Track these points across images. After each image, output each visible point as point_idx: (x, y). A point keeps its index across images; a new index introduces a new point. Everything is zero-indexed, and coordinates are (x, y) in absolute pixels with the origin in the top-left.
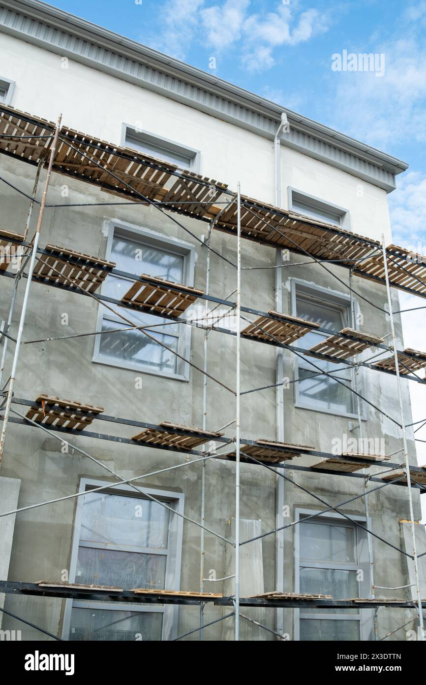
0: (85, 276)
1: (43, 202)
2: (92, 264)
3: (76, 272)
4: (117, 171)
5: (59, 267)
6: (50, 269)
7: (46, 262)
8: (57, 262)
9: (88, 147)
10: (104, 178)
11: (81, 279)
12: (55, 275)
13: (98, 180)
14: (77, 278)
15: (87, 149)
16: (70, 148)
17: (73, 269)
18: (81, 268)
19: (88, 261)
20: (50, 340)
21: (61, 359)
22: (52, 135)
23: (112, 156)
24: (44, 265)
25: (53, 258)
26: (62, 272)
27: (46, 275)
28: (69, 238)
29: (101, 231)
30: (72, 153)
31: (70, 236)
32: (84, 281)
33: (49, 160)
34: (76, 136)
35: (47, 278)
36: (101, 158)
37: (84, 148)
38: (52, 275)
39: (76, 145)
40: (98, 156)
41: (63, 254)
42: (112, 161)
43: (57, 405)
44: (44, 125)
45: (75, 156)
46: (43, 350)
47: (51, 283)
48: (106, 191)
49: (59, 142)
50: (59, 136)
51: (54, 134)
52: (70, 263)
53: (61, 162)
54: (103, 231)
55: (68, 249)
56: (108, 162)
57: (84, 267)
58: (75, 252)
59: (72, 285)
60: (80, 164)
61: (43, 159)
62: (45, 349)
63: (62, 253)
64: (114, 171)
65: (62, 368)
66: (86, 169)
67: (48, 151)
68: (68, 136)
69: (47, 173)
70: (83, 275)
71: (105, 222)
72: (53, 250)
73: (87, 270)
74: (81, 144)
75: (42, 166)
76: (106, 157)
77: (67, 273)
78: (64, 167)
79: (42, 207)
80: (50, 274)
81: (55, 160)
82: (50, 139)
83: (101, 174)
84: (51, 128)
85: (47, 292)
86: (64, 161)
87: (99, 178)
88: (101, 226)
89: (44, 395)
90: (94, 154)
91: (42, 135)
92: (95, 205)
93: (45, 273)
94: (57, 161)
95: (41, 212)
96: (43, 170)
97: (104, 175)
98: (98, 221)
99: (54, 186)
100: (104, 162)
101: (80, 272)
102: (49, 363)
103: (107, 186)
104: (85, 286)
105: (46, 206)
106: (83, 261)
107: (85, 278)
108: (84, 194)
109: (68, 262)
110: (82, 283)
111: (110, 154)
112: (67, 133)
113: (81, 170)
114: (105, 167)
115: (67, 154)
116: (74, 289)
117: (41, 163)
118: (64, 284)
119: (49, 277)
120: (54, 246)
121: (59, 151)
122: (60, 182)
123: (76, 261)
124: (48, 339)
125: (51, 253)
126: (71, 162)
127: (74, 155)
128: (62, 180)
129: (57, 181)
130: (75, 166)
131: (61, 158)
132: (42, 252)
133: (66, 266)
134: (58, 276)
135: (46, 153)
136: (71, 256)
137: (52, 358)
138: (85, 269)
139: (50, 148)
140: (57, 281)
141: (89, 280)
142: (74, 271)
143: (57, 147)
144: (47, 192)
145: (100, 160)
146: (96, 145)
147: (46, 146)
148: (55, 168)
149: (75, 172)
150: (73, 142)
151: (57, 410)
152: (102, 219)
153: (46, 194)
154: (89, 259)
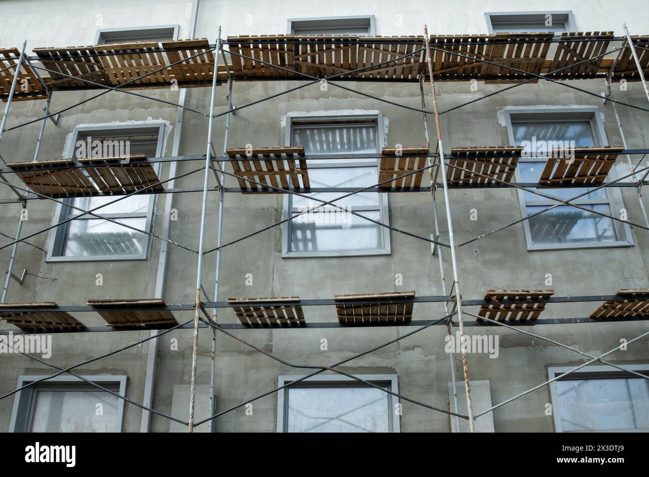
0: (495, 170)
1: (435, 111)
2: (500, 154)
3: (486, 167)
4: (495, 59)
5: (470, 166)
6: (461, 170)
7: (455, 165)
8: (465, 163)
9: (461, 46)
10: (485, 70)
11: (493, 173)
12: (467, 176)
13: (479, 75)
14: (489, 173)
15: (460, 49)
16: (444, 53)
17: (483, 165)
18: (490, 161)
19: (495, 152)
20: (481, 237)
21: (497, 256)
22: (423, 48)
23: (485, 46)
24: (454, 169)
25: (462, 160)
26: (473, 171)
27: (459, 178)
28: (470, 139)
29: (498, 122)
30: (447, 57)
31: (470, 136)
32: (496, 174)
33: (429, 72)
34: (445, 41)
35: (461, 182)
36: (476, 52)
37: (456, 49)
38: (464, 177)
39: (449, 48)
40: (472, 51)
41: (470, 153)
42: (487, 51)
43: (506, 298)
44: (413, 41)
45: (450, 61)
46: (476, 252)
47: (466, 185)
48: (491, 83)
49: (432, 51)
50: (430, 46)
51: (425, 46)
52: (478, 160)
53: (439, 70)
54: (500, 122)
55: (473, 146)
56: (484, 53)
57: (493, 160)
58: (480, 148)
59: (486, 182)
60: (458, 65)
61: (422, 73)
62: (478, 250)
63: (468, 153)
64: (493, 60)
65: (500, 264)
66: (465, 68)
67: (424, 64)
68: (438, 43)
69: (431, 86)
70: (494, 168)
71: (498, 112)
72: (459, 153)
73: (497, 162)
74: (453, 46)
75: (423, 81)
76: (481, 49)
77: (478, 169)
78: (443, 74)
79: (436, 116)
80: (462, 177)
81: (433, 71)
82: (422, 52)
83: (481, 68)
84: (420, 41)
85: (464, 196)
86: (442, 69)
87: (480, 73)
88: (496, 118)
89: (490, 291)
90: (468, 51)
91: (414, 51)
92: (485, 97)
93: (457, 178)
94: (436, 71)
95: (436, 121)
96: (425, 84)
97: (484, 68)
98: (491, 113)
99: (440, 95)
100: (480, 56)
101: (491, 166)
102: (486, 263)
103: (489, 78)
104: (500, 177)
105: (439, 114)
106: (491, 154)
107: (497, 171)
108: (470, 93)
109: (476, 159)
110: (495, 177)
111: (483, 45)
112: (437, 41)
113: (461, 71)
114: (483, 59)
115: (443, 61)
116: (489, 185)
117: (421, 78)
118: (478, 182)
119: (462, 180)
120: (458, 148)
121: (434, 61)
122: (444, 90)
123: (484, 156)
124: (479, 237)
125: (458, 156)
126: (448, 67)
127: (449, 59)
128: (445, 87)
129: (441, 90)
130: (454, 69)
131: (438, 67)
132: (449, 157)
133: (475, 164)
134: (470, 176)
135: (423, 67)
136: (477, 152)
137: (487, 257)
138: (495, 162)
139: (426, 61)
140: (471, 181)
141: (502, 171)
142: (484, 166)
143: (432, 57)
144: (436, 100)
145: (476, 55)
146: (468, 41)
147: (421, 61)
148: (436, 78)
149: (456, 75)
150: (445, 47)
151: (507, 303)
152: (495, 111)
153: (436, 103)
154: (495, 150)
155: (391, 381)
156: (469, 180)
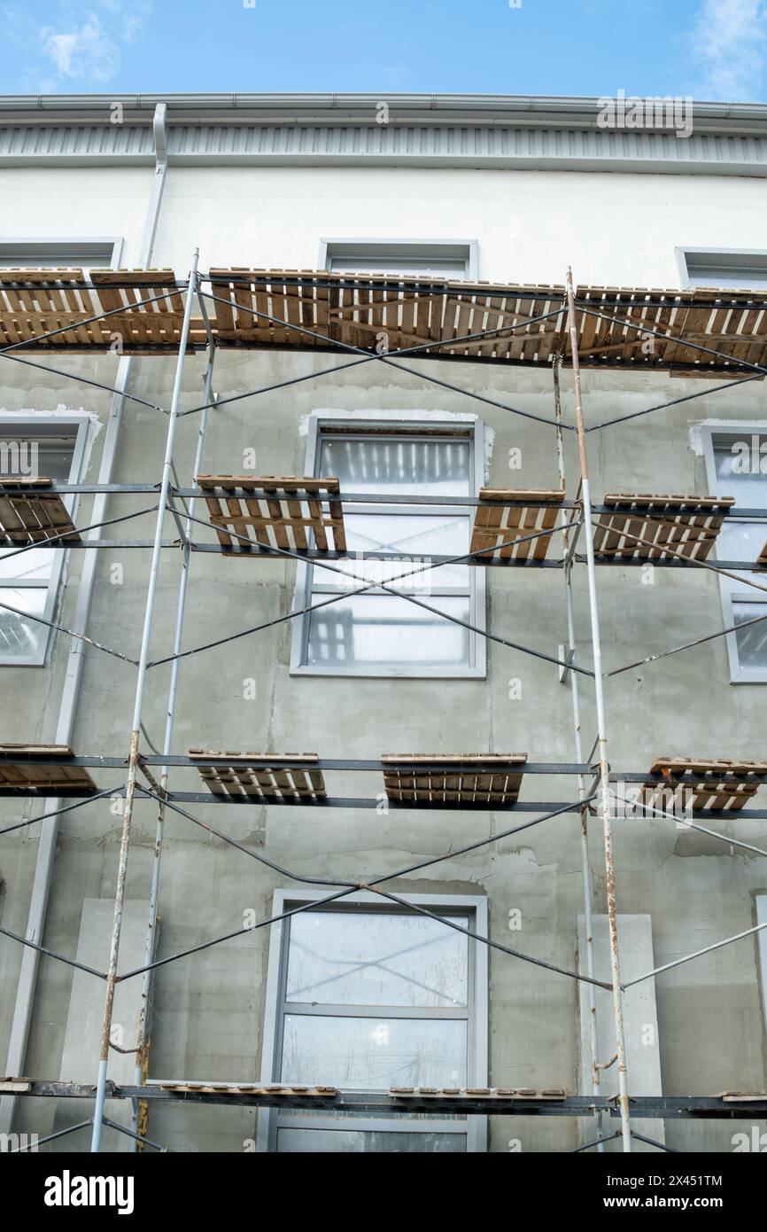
0: (682, 534)
1: (580, 425)
2: (691, 509)
3: (666, 531)
4: (690, 335)
5: (635, 529)
6: (620, 536)
7: (609, 527)
8: (628, 522)
9: (630, 308)
10: (671, 353)
11: (677, 541)
12: (631, 545)
13: (660, 360)
14: (669, 541)
15: (629, 313)
16: (600, 319)
17: (660, 526)
18: (673, 521)
19: (683, 505)
20: (651, 659)
21: (676, 690)
22: (562, 307)
23: (674, 311)
24: (608, 532)
25: (621, 517)
26: (641, 537)
27: (615, 548)
28: (638, 476)
29: (689, 447)
30: (605, 327)
31: (638, 471)
32: (683, 543)
33: (571, 351)
34: (604, 296)
35: (619, 554)
36: (657, 320)
37: (622, 313)
38: (626, 546)
39: (609, 311)
40: (650, 318)
41: (637, 506)
42: (678, 319)
43: (689, 772)
44: (546, 294)
45: (611, 332)
46: (639, 680)
47: (627, 560)
48: (680, 375)
49: (578, 315)
50: (575, 305)
51: (567, 304)
52: (652, 518)
53: (590, 348)
54: (693, 447)
55: (644, 494)
56: (671, 323)
57: (678, 519)
58: (656, 496)
59: (663, 555)
60: (623, 342)
61: (558, 353)
62: (642, 678)
63: (634, 504)
64: (686, 335)
65: (679, 705)
66: (636, 348)
67: (563, 337)
68: (591, 300)
69: (574, 376)
70: (680, 533)
71: (691, 429)
72: (617, 504)
73: (684, 523)
74: (616, 308)
75: (560, 365)
76: (666, 315)
77: (650, 536)
78: (597, 356)
79: (581, 434)
80: (621, 545)
81: (579, 348)
82: (561, 315)
83: (665, 348)
84: (558, 296)
85: (623, 578)
86: (594, 346)
87: (661, 357)
88: (686, 438)
89: (662, 759)
90: (643, 317)
91: (546, 312)
92: (669, 404)
93: (612, 546)
94: (584, 349)
95: (581, 442)
96: (563, 373)
97: (670, 348)
98: (679, 431)
99: (588, 393)
100: (663, 327)
101: (674, 529)
102: (654, 701)
103: (679, 366)
104: (687, 551)
105: (586, 431)
106: (675, 508)
107: (684, 538)
108: (642, 392)
109: (648, 516)
110: (680, 548)
111: (670, 308)
112: (588, 296)
113: (628, 352)
114: (668, 334)
115: (597, 332)
116: (669, 562)
117: (557, 360)
118: (650, 556)
119: (621, 550)
120: (617, 495)
121: (582, 331)
122: (597, 383)
123: (662, 511)
124: (647, 660)
125: (615, 509)
126: (606, 344)
127: (609, 329)
128: (597, 379)
129: (591, 383)
130: (616, 347)
131: (588, 342)
132: (599, 511)
133: (645, 524)
134: (636, 546)
135: (561, 342)
136: (651, 505)
137: (658, 691)
138: (681, 522)
139: (566, 331)
140: (636, 554)
141: (693, 539)
142: (662, 529)
143: (578, 324)
144: (581, 405)
145: (657, 325)
146: (643, 300)
147: (558, 330)
148: (583, 361)
149: (619, 358)
150: (602, 308)
151: (690, 780)
152: (685, 426)
153: (581, 410)
154: (684, 502)
155: (475, 907)
156: (633, 552)
